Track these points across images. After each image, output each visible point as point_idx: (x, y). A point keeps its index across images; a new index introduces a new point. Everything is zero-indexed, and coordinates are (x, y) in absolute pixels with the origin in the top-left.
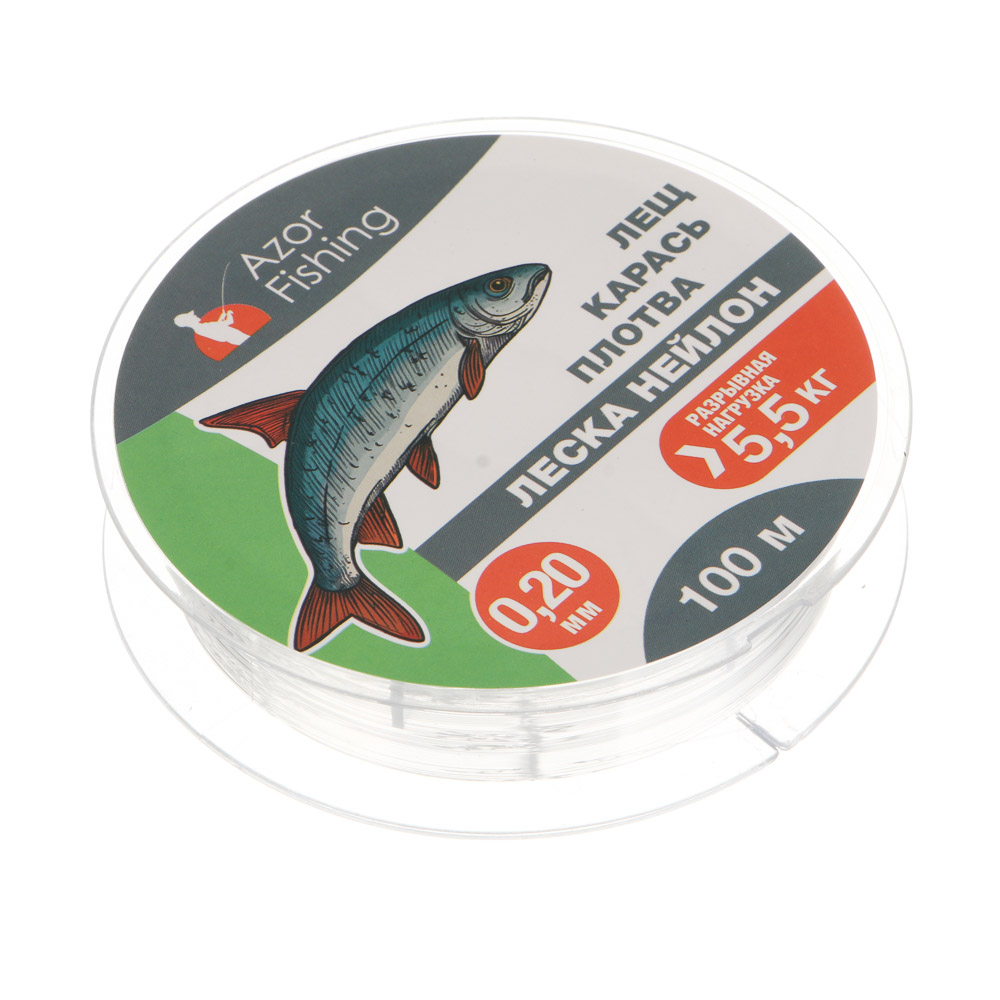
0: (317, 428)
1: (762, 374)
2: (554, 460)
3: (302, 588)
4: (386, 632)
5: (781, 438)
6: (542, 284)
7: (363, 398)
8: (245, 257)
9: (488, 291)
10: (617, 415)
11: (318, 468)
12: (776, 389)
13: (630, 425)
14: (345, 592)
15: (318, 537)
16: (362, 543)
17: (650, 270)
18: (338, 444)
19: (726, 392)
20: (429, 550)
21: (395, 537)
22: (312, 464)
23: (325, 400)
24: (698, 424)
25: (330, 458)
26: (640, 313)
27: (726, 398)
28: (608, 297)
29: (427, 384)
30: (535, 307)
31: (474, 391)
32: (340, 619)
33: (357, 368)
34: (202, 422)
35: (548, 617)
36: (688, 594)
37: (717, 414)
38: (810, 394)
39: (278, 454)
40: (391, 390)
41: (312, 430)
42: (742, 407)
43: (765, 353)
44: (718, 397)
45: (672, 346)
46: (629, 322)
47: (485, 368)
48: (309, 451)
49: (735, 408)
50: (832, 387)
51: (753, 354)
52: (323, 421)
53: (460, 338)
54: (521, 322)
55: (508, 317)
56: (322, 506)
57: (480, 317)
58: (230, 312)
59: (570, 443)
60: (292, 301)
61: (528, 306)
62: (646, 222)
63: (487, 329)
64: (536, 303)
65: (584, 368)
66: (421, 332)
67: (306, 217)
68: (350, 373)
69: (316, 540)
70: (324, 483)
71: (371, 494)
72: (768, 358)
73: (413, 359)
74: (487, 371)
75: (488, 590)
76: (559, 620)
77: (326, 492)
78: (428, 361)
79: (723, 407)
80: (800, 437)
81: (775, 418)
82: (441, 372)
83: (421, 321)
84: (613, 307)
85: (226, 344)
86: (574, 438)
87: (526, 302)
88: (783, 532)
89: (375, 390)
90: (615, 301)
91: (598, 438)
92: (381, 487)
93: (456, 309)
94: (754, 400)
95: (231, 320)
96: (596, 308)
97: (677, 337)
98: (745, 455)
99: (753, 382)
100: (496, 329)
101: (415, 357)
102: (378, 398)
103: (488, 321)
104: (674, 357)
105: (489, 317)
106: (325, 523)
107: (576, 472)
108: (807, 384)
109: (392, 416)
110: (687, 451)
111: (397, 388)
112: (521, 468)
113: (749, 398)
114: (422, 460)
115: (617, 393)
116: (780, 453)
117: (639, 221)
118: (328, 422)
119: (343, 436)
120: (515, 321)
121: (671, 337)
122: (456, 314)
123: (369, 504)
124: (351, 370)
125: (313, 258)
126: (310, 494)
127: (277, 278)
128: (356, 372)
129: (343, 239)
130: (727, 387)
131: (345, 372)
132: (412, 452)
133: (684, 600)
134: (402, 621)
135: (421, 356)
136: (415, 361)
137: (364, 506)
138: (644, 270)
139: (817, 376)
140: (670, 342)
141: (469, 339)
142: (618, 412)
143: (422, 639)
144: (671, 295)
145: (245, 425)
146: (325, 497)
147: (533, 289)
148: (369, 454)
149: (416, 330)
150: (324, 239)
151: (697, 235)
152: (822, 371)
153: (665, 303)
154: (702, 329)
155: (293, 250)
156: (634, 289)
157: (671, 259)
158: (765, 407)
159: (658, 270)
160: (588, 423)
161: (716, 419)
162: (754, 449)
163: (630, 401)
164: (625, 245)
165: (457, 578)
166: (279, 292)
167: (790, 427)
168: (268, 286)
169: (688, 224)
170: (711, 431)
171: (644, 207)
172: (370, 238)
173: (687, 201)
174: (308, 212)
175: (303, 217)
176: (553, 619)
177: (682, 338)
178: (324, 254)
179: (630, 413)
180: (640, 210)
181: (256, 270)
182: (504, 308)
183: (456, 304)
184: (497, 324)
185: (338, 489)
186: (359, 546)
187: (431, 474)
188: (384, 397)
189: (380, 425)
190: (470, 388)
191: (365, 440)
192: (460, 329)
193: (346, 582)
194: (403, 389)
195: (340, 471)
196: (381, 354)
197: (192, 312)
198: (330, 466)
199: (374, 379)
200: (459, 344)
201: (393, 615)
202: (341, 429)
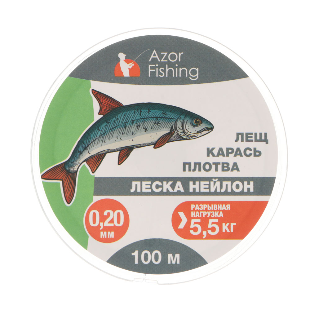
0: (114, 119)
1: (221, 211)
2: (151, 185)
3: (61, 161)
4: (64, 193)
5: (204, 233)
6: (207, 132)
7: (133, 122)
8: (154, 51)
9: (193, 121)
10: (179, 187)
11: (101, 131)
12: (219, 219)
13: (179, 193)
14: (68, 172)
16: (87, 163)
17: (233, 154)
18: (113, 129)
20: (98, 180)
21: (95, 169)
22: (101, 129)
23: (124, 113)
24: (192, 209)
25: (107, 131)
26: (216, 164)
27: (206, 209)
28: (215, 152)
29: (150, 133)
31: (157, 147)
32: (59, 179)
33: (141, 111)
34: (93, 90)
35: (101, 227)
36: (136, 254)
37: (199, 211)
38: (225, 227)
39: (97, 117)
40: (141, 126)
41: (112, 118)
42: (207, 215)
43: (229, 205)
44: (205, 206)
45: (213, 181)
46: (212, 164)
47: (167, 142)
48: (105, 124)
49: (205, 213)
50: (232, 231)
52: (117, 118)
53: (172, 128)
54: (190, 138)
55: (189, 133)
56: (90, 143)
57: (183, 127)
58: (133, 64)
59: (160, 184)
60: (149, 76)
61: (196, 135)
62: (249, 139)
63: (180, 132)
64: (199, 136)
66: (166, 116)
69: (78, 151)
70: (98, 137)
71: (103, 151)
72: (228, 207)
77: (95, 140)
78: (158, 126)
79: (203, 210)
80: (209, 237)
81: (210, 226)
82: (157, 133)
83: (169, 113)
84: (213, 155)
86: (163, 184)
87: (197, 133)
88: (174, 259)
89: (137, 122)
90: (216, 154)
91: (167, 189)
92: (108, 151)
93: (181, 118)
94: (212, 216)
95: (131, 67)
96: (210, 152)
98: (192, 229)
99: (217, 211)
100: (182, 134)
103: (183, 130)
104: (209, 185)
105: (185, 128)
106: (85, 148)
107: (153, 193)
108: (228, 224)
110: (181, 214)
111: (143, 127)
112: (141, 179)
113: (211, 214)
115: (185, 181)
116: (199, 237)
117: (248, 137)
118: (118, 120)
119: (117, 128)
120: (189, 136)
121: (215, 178)
123: (100, 153)
124: (139, 111)
125: (168, 68)
126: (91, 137)
127: (154, 65)
129: (180, 70)
130: (210, 206)
131: (137, 110)
132: (125, 149)
133: (133, 254)
134: (71, 194)
135: (158, 123)
136: (155, 123)
138: (231, 153)
139: (232, 224)
141: (173, 130)
143: (69, 203)
144: (229, 166)
145: (100, 101)
146: (93, 141)
147: (203, 131)
148: (116, 139)
150: (177, 65)
151: (255, 155)
152: (235, 224)
153: (226, 168)
154: (224, 183)
155: (167, 61)
156: (224, 156)
157: (241, 156)
158: (211, 221)
159: (235, 156)
160: (170, 183)
161: (197, 212)
162: (195, 229)
163: (186, 186)
164: (237, 140)
165: (94, 195)
166: (150, 70)
167: (210, 232)
168: (150, 65)
169: (257, 150)
170: (193, 214)
171: (254, 134)
172: (187, 76)
173: (265, 142)
174: (182, 53)
175: (180, 53)
176: (101, 229)
177: (217, 181)
178: (171, 70)
179: (182, 190)
180: (252, 134)
181: (152, 58)
182: (191, 129)
183: (183, 117)
184: (184, 132)
185: (98, 142)
186: (85, 163)
187: (122, 160)
188: (137, 126)
189: (127, 133)
190: (158, 144)
191: (120, 134)
192: (175, 125)
193: (71, 170)
194: (144, 129)
195: (105, 137)
196: (151, 113)
197: (125, 55)
198: (104, 133)
199: (141, 119)
200: (170, 129)
201: (71, 190)
202: (118, 125)
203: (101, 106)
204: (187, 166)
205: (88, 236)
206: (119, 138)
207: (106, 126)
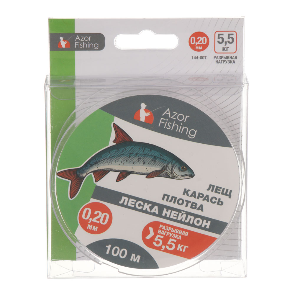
0: (123, 149)
1: (181, 235)
2: (136, 203)
4: (70, 190)
5: (164, 247)
6: (189, 177)
7: (136, 154)
8: (168, 109)
9: (181, 167)
10: (155, 210)
11: (111, 154)
12: (178, 240)
13: (154, 214)
14: (78, 176)
16: (93, 174)
17: (203, 198)
18: (120, 156)
20: (98, 189)
21: (99, 179)
22: (112, 153)
23: (132, 147)
24: (160, 228)
25: (115, 156)
26: (188, 202)
28: (190, 193)
29: (147, 166)
30: (181, 179)
31: (149, 177)
32: (70, 179)
33: (145, 149)
34: (114, 124)
35: (89, 221)
36: (109, 247)
37: (165, 231)
38: (180, 247)
39: (111, 144)
40: (141, 159)
41: (122, 148)
42: (170, 235)
43: (188, 233)
44: (170, 228)
45: (181, 213)
46: (185, 200)
47: (157, 176)
49: (168, 233)
50: (184, 251)
51: (186, 231)
53: (164, 167)
54: (175, 178)
55: (175, 174)
56: (100, 160)
57: (172, 169)
58: (150, 114)
59: (142, 203)
60: (159, 126)
61: (180, 177)
62: (218, 191)
63: (169, 172)
65: (166, 197)
66: (162, 158)
69: (90, 163)
70: (107, 158)
71: (108, 169)
72: (187, 234)
73: (153, 160)
75: (91, 206)
76: (90, 224)
77: (105, 159)
78: (154, 163)
79: (167, 231)
80: (166, 251)
81: (169, 243)
82: (152, 168)
83: (165, 156)
84: (188, 195)
85: (140, 118)
86: (144, 204)
87: (181, 176)
88: (136, 258)
89: (140, 156)
90: (190, 195)
91: (146, 209)
92: (112, 170)
93: (172, 162)
94: (173, 237)
95: (147, 115)
96: (186, 192)
97: (185, 213)
98: (155, 241)
99: (178, 234)
100: (170, 173)
101: (154, 160)
102: (138, 157)
103: (172, 171)
104: (178, 215)
105: (173, 170)
106: (96, 163)
107: (135, 209)
108: (182, 246)
109: (134, 163)
110: (151, 229)
111: (143, 160)
112: (130, 197)
113: (173, 235)
114: (123, 175)
115: (161, 207)
116: (159, 249)
117: (217, 189)
118: (126, 150)
119: (123, 155)
120: (174, 176)
121: (184, 211)
122: (171, 163)
123: (105, 170)
124: (144, 148)
125: (175, 124)
126: (103, 156)
127: (165, 119)
129: (183, 128)
130: (174, 229)
131: (142, 147)
132: (125, 172)
133: (107, 246)
134: (75, 192)
135: (155, 161)
136: (152, 160)
137: (104, 169)
138: (201, 197)
139: (185, 247)
140: (182, 212)
141: (164, 169)
142: (156, 210)
143: (71, 198)
144: (197, 206)
145: (117, 133)
146: (103, 160)
147: (186, 176)
148: (120, 163)
150: (182, 124)
151: (218, 204)
152: (188, 247)
153: (194, 206)
154: (189, 217)
155: (175, 119)
156: (195, 197)
157: (208, 201)
158: (171, 240)
160: (150, 205)
161: (163, 231)
162: (158, 242)
163: (160, 211)
164: (208, 190)
165: (92, 198)
166: (161, 122)
167: (168, 247)
168: (162, 119)
169: (221, 200)
170: (159, 231)
171: (222, 189)
172: (186, 134)
173: (228, 197)
174: (189, 117)
175: (187, 116)
176: (89, 222)
177: (185, 214)
178: (177, 126)
179: (157, 212)
180: (221, 188)
181: (165, 114)
182: (177, 172)
183: (174, 162)
184: (172, 173)
185: (107, 162)
187: (120, 179)
188: (139, 159)
189: (130, 162)
190: (149, 176)
191: (124, 161)
192: (167, 166)
193: (81, 175)
194: (143, 162)
195: (112, 159)
196: (152, 152)
197: (146, 106)
198: (113, 157)
199: (143, 154)
200: (162, 168)
201: (76, 189)
202: (125, 154)
203: (117, 136)
205: (78, 225)
206: (123, 163)
207: (116, 152)
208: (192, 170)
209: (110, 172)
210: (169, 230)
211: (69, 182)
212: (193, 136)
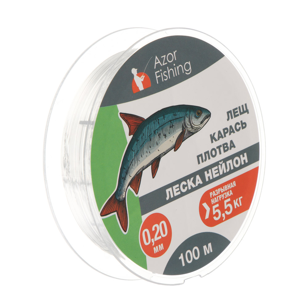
1: (230, 189)
2: (179, 187)
3: (112, 193)
4: (120, 223)
5: (223, 215)
6: (207, 119)
7: (155, 133)
8: (156, 57)
9: (196, 113)
10: (198, 181)
11: (134, 151)
12: (231, 197)
13: (200, 186)
14: (119, 201)
15: (123, 177)
18: (142, 146)
19: (222, 189)
20: (142, 199)
21: (138, 189)
22: (134, 149)
23: (147, 126)
24: (211, 197)
26: (219, 147)
27: (220, 192)
28: (216, 136)
29: (169, 138)
30: (202, 127)
31: (177, 149)
32: (114, 211)
33: (158, 120)
34: (121, 113)
35: (153, 243)
36: (181, 257)
37: (216, 196)
38: (236, 204)
39: (129, 138)
40: (161, 134)
41: (140, 136)
42: (222, 197)
43: (235, 182)
44: (219, 190)
45: (220, 164)
46: (216, 148)
48: (136, 143)
49: (220, 197)
50: (241, 205)
51: (232, 181)
52: (143, 134)
53: (183, 126)
54: (197, 130)
55: (195, 126)
56: (129, 166)
57: (190, 122)
58: (144, 76)
59: (185, 183)
60: (158, 83)
62: (236, 114)
63: (189, 128)
64: (203, 126)
66: (177, 117)
67: (174, 53)
68: (156, 121)
69: (122, 178)
70: (133, 158)
71: (140, 169)
72: (234, 184)
74: (182, 143)
75: (146, 224)
77: (132, 162)
78: (173, 129)
79: (219, 195)
80: (228, 217)
81: (226, 207)
82: (174, 136)
83: (178, 113)
84: (216, 140)
85: (138, 88)
86: (187, 182)
87: (201, 124)
88: (208, 249)
89: (158, 131)
90: (217, 139)
91: (191, 186)
92: (144, 168)
93: (187, 114)
94: (225, 197)
95: (142, 80)
96: (212, 138)
98: (214, 215)
99: (227, 191)
100: (191, 129)
102: (158, 134)
103: (191, 125)
104: (218, 169)
105: (192, 123)
106: (127, 173)
107: (182, 194)
108: (237, 199)
109: (157, 143)
110: (205, 205)
111: (163, 134)
112: (171, 185)
113: (225, 196)
115: (201, 173)
116: (221, 221)
119: (145, 143)
120: (196, 129)
121: (221, 161)
122: (186, 116)
123: (138, 173)
124: (157, 119)
125: (169, 70)
126: (129, 160)
127: (159, 71)
128: (158, 121)
129: (178, 68)
132: (155, 160)
133: (180, 258)
134: (125, 222)
135: (173, 126)
136: (170, 127)
137: (137, 173)
138: (227, 132)
139: (240, 198)
141: (184, 128)
143: (125, 231)
144: (228, 146)
145: (128, 122)
147: (204, 120)
148: (146, 154)
149: (176, 115)
150: (174, 65)
151: (243, 128)
152: (241, 197)
153: (226, 147)
154: (228, 162)
155: (167, 63)
156: (223, 138)
157: (234, 132)
158: (226, 201)
159: (230, 134)
160: (192, 179)
161: (215, 198)
162: (217, 215)
163: (203, 178)
164: (228, 120)
165: (142, 215)
166: (157, 77)
167: (227, 213)
168: (156, 73)
169: (243, 122)
170: (213, 201)
171: (238, 108)
172: (183, 72)
173: (247, 113)
174: (176, 51)
175: (174, 52)
176: (153, 245)
177: (223, 163)
178: (171, 70)
179: (201, 182)
180: (236, 109)
181: (156, 64)
182: (196, 122)
183: (188, 113)
184: (192, 127)
185: (135, 163)
186: (129, 187)
187: (154, 172)
188: (159, 135)
189: (153, 146)
190: (176, 147)
191: (148, 149)
192: (184, 123)
193: (121, 198)
194: (164, 136)
195: (138, 156)
196: (165, 118)
197: (137, 69)
198: (137, 152)
199: (160, 127)
200: (182, 128)
201: (124, 218)
202: (145, 140)
203: (129, 126)
204: (200, 158)
205: (145, 256)
206: (148, 152)
207: (137, 144)
208: (205, 109)
209: (143, 171)
210: (219, 193)
211: (115, 215)
212: (190, 71)
